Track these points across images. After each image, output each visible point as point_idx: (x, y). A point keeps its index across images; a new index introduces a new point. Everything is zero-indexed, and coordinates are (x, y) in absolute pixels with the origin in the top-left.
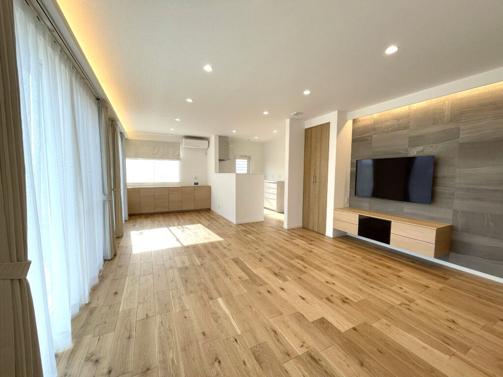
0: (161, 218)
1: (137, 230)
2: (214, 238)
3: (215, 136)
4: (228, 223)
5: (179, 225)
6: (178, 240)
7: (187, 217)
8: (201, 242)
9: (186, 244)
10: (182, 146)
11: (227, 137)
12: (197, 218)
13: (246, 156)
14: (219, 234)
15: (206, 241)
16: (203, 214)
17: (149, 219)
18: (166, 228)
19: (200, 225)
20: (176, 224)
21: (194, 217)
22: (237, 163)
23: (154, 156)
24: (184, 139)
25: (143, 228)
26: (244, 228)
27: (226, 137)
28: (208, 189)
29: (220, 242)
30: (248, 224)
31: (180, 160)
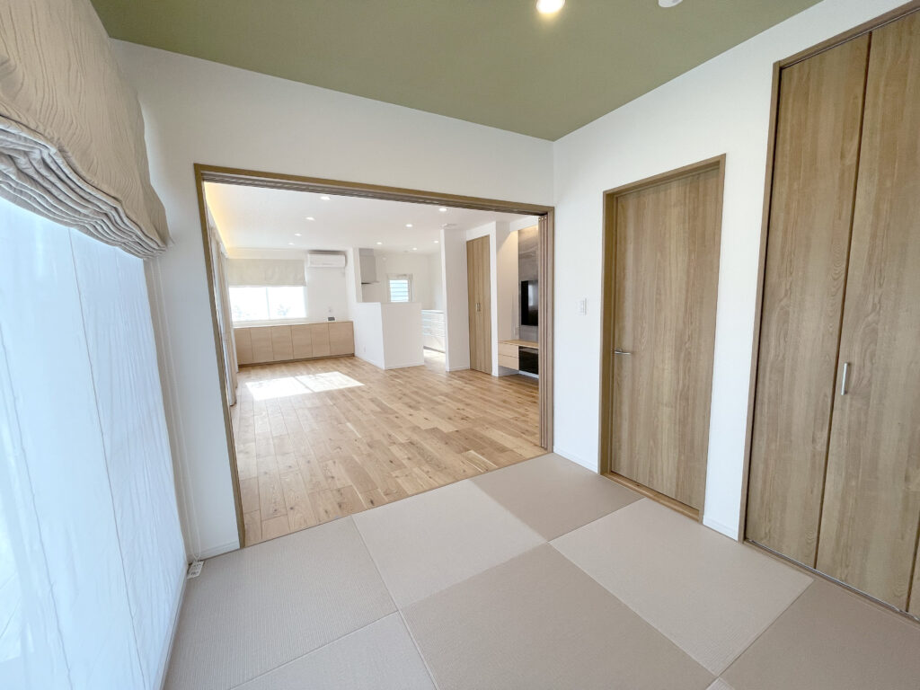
0: (284, 368)
1: (253, 380)
2: (353, 383)
3: (354, 249)
4: (375, 369)
5: (309, 374)
6: (307, 387)
7: (320, 365)
8: (336, 388)
9: (317, 390)
10: (307, 265)
11: (372, 250)
12: (334, 366)
13: (405, 275)
14: (359, 380)
15: (342, 387)
16: (343, 361)
17: (267, 370)
18: (292, 378)
19: (336, 373)
20: (305, 373)
21: (330, 364)
22: (391, 286)
23: (267, 281)
24: (309, 256)
25: (261, 379)
26: (395, 373)
27: (370, 250)
28: (349, 326)
29: (359, 388)
30: (403, 369)
31: (305, 285)
